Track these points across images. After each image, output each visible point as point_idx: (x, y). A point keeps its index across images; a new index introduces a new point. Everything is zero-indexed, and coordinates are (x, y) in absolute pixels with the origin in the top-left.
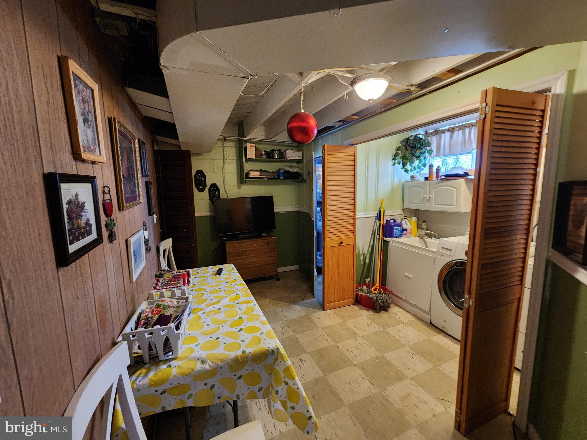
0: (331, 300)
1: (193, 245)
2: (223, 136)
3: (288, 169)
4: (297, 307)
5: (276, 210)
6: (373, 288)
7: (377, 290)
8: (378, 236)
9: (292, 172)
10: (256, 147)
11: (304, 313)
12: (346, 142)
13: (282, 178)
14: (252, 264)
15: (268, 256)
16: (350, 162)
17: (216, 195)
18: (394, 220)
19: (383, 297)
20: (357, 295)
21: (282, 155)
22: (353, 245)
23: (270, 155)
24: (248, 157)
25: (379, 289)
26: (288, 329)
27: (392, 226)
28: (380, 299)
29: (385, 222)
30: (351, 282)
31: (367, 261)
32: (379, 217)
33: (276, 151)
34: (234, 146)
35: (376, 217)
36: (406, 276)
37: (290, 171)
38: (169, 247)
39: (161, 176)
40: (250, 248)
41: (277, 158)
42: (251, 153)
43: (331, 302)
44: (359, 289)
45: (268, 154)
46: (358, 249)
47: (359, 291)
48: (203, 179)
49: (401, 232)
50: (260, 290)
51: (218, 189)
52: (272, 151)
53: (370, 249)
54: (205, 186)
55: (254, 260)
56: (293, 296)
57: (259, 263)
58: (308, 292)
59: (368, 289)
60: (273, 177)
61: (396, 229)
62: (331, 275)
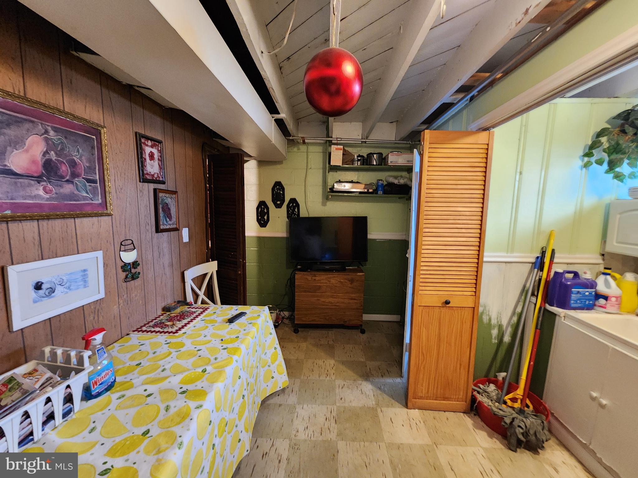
0: (420, 394)
1: (240, 272)
2: (302, 137)
3: (391, 180)
4: (367, 387)
5: (370, 236)
6: (511, 396)
7: (519, 401)
8: (534, 299)
9: (396, 184)
10: (344, 150)
11: (371, 402)
12: (474, 126)
13: (380, 192)
14: (326, 305)
15: (350, 298)
16: (479, 161)
17: (295, 212)
18: (576, 274)
19: (528, 422)
20: (474, 399)
21: (383, 160)
22: (471, 310)
23: (366, 161)
24: (332, 163)
25: (522, 400)
26: (333, 424)
27: (567, 286)
28: (519, 426)
29: (552, 274)
30: (464, 373)
31: (507, 339)
32: (539, 264)
33: (375, 155)
34: (321, 151)
35: (532, 263)
36: (594, 399)
37: (394, 184)
38: (213, 272)
39: (212, 186)
40: (326, 283)
41: (376, 165)
42: (337, 159)
43: (421, 398)
44: (480, 388)
45: (364, 160)
46: (489, 315)
47: (479, 393)
48: (281, 192)
49: (590, 300)
50: (331, 342)
51: (298, 205)
52: (370, 155)
53: (515, 319)
54: (283, 201)
55: (331, 300)
56: (371, 364)
57: (337, 306)
58: (395, 363)
59: (498, 394)
60: (366, 190)
61: (578, 292)
62: (423, 353)
